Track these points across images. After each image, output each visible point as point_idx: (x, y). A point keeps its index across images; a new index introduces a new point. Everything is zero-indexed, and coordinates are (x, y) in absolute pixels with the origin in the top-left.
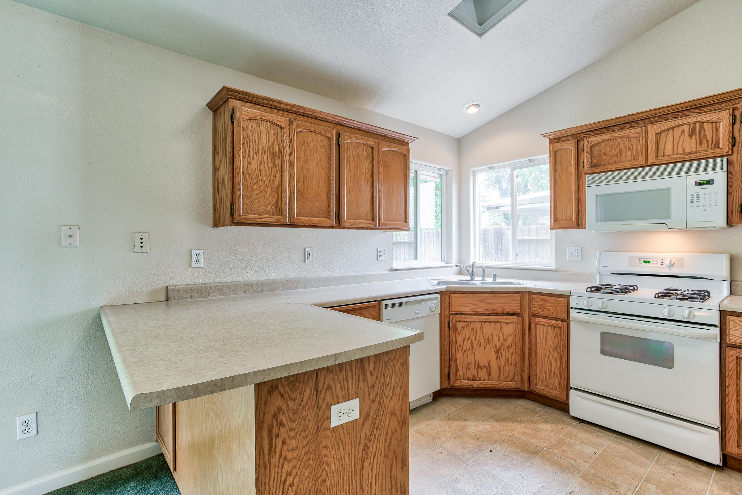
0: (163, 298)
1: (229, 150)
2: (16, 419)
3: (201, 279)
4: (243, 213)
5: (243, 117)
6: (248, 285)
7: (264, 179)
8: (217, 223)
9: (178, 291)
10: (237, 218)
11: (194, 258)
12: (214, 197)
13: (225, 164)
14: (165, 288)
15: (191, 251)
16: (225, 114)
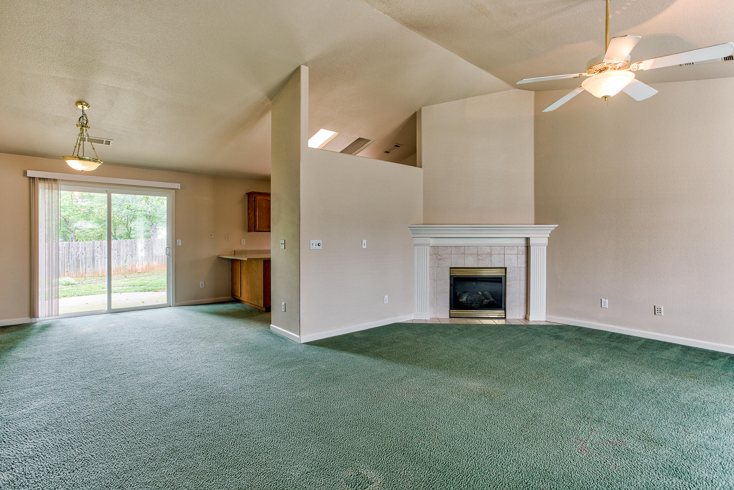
0: (234, 254)
1: (254, 209)
2: (200, 283)
3: (244, 248)
4: (258, 228)
5: (258, 199)
6: (259, 251)
7: (264, 217)
8: (249, 231)
9: (238, 252)
10: (256, 230)
11: (242, 242)
12: (248, 222)
13: (252, 215)
14: (234, 251)
15: (241, 240)
16: (252, 199)
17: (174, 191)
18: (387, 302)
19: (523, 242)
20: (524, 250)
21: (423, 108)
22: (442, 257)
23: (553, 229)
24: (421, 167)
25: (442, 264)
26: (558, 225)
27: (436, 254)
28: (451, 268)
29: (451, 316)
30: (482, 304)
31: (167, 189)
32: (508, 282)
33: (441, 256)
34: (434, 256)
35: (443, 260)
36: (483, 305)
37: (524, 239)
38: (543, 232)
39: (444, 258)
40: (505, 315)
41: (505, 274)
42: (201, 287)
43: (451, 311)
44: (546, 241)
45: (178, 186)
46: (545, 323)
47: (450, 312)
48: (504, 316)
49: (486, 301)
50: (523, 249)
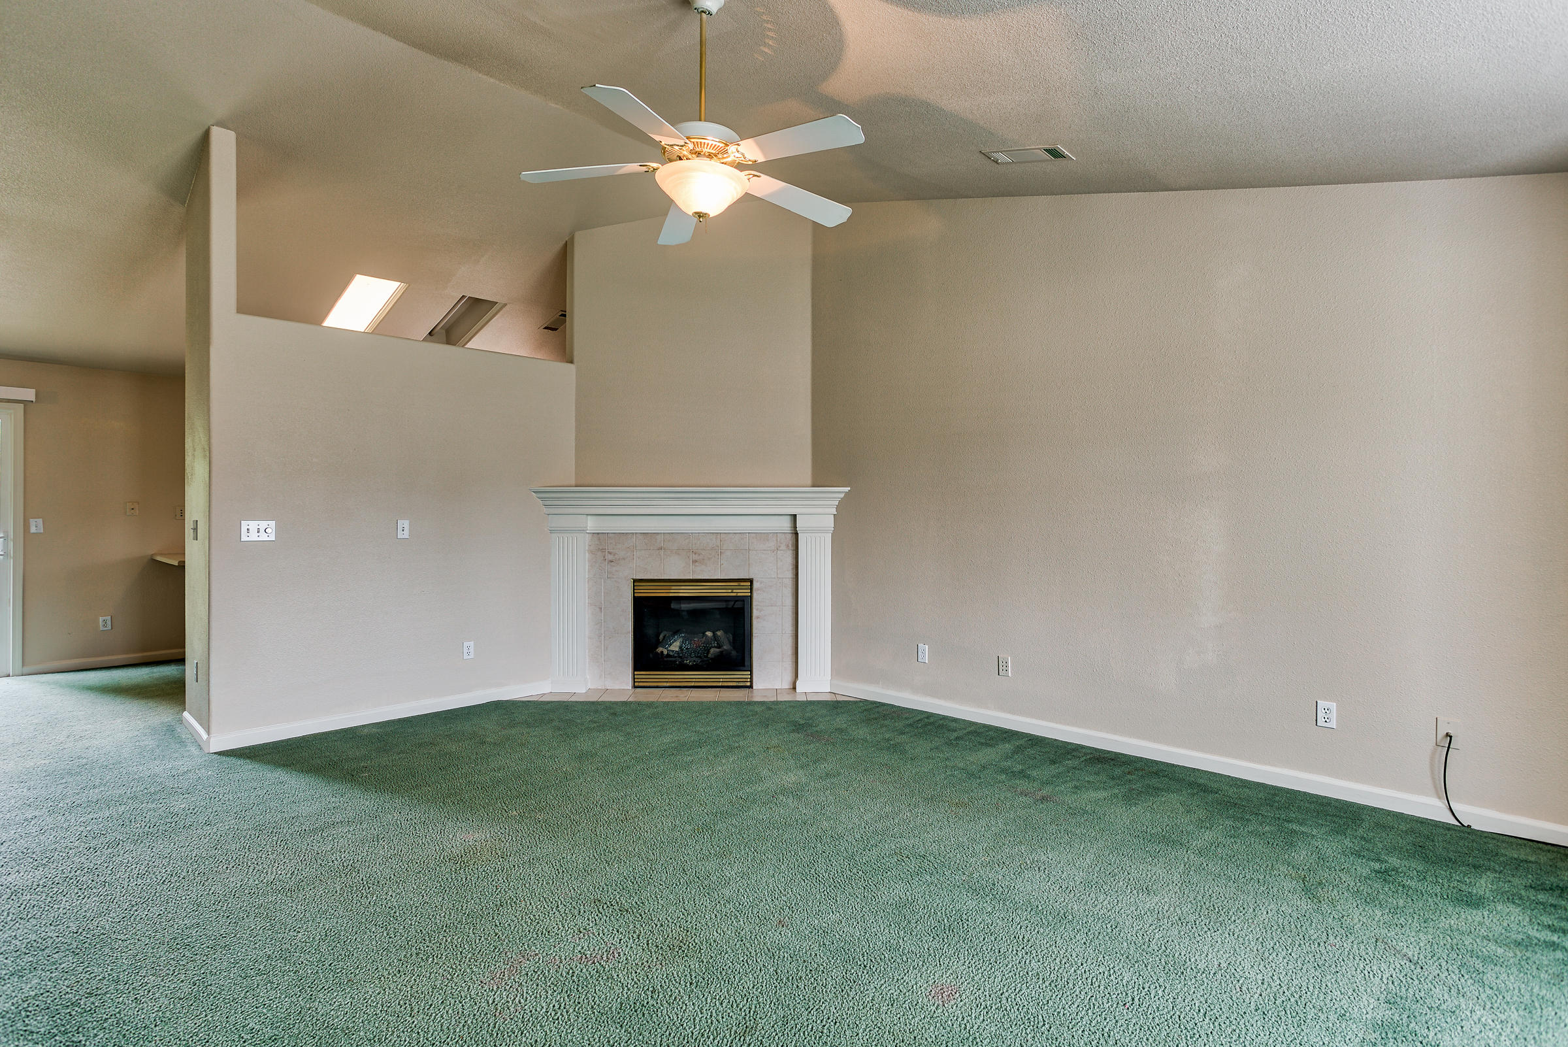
2: (98, 619)
17: (22, 405)
18: (472, 656)
19: (786, 524)
20: (791, 542)
21: (578, 236)
22: (616, 556)
23: (842, 495)
24: (572, 362)
25: (616, 571)
26: (849, 489)
27: (603, 550)
28: (635, 581)
29: (636, 684)
30: (707, 657)
31: (9, 401)
32: (757, 610)
33: (614, 555)
34: (599, 553)
35: (618, 564)
36: (708, 660)
37: (789, 517)
38: (821, 503)
39: (619, 560)
40: (751, 682)
41: (751, 592)
42: (102, 628)
43: (636, 673)
44: (830, 522)
45: (29, 394)
46: (828, 698)
47: (634, 675)
48: (748, 684)
49: (714, 651)
50: (789, 538)
